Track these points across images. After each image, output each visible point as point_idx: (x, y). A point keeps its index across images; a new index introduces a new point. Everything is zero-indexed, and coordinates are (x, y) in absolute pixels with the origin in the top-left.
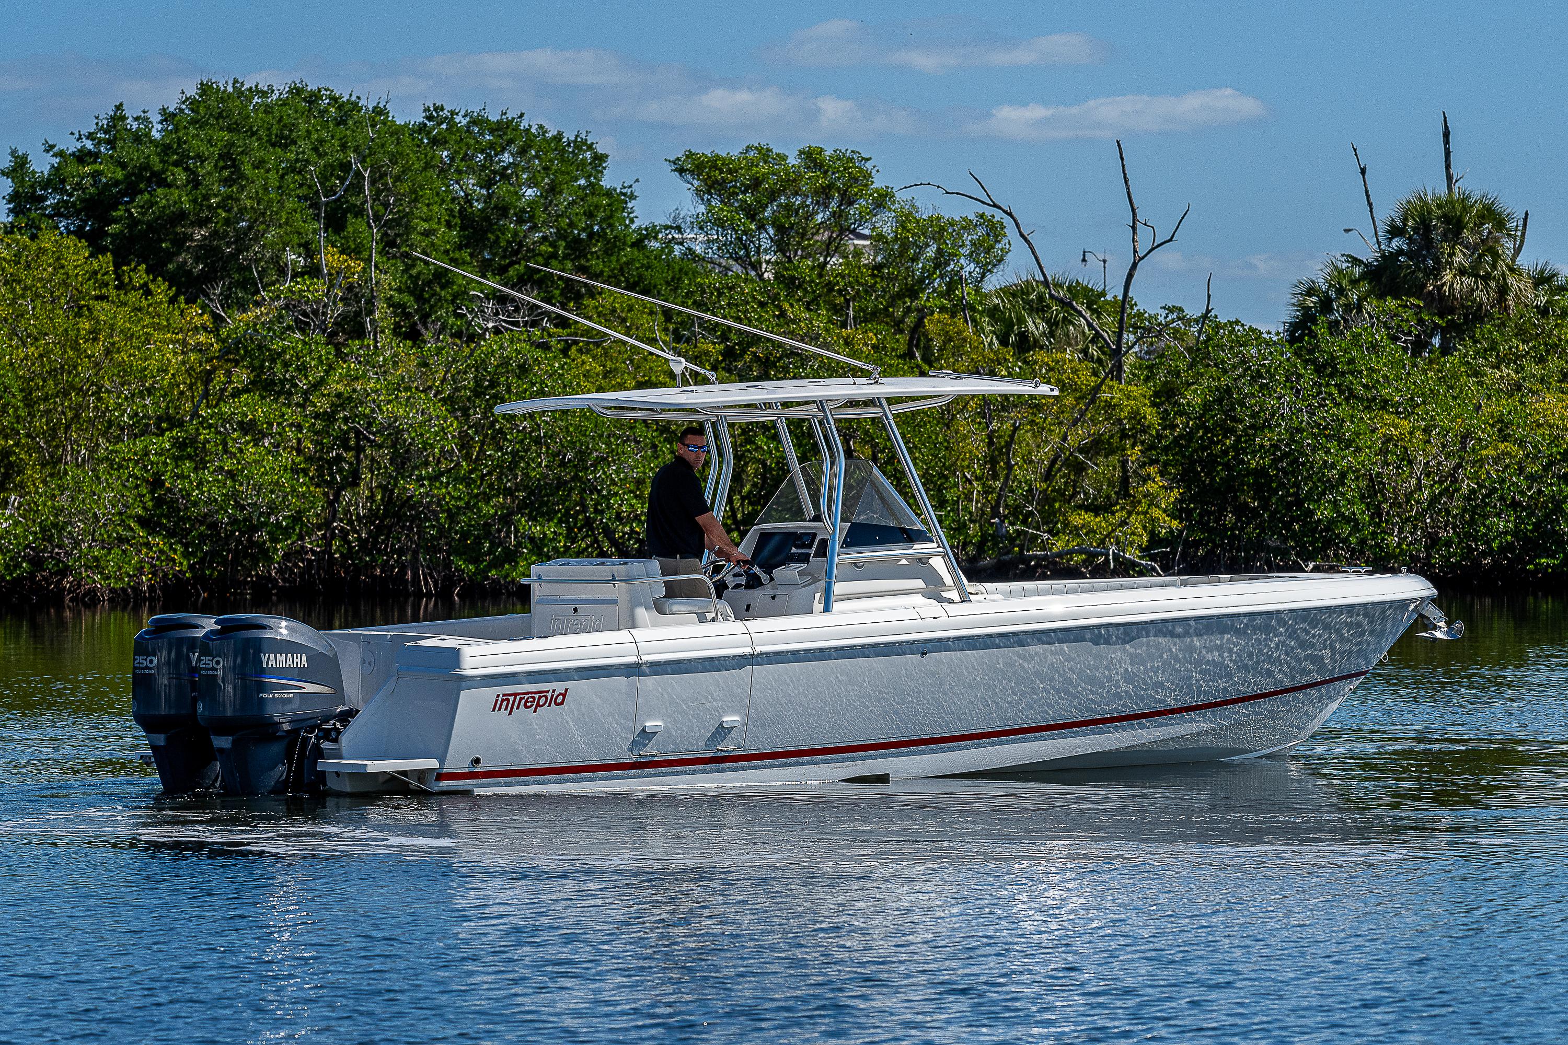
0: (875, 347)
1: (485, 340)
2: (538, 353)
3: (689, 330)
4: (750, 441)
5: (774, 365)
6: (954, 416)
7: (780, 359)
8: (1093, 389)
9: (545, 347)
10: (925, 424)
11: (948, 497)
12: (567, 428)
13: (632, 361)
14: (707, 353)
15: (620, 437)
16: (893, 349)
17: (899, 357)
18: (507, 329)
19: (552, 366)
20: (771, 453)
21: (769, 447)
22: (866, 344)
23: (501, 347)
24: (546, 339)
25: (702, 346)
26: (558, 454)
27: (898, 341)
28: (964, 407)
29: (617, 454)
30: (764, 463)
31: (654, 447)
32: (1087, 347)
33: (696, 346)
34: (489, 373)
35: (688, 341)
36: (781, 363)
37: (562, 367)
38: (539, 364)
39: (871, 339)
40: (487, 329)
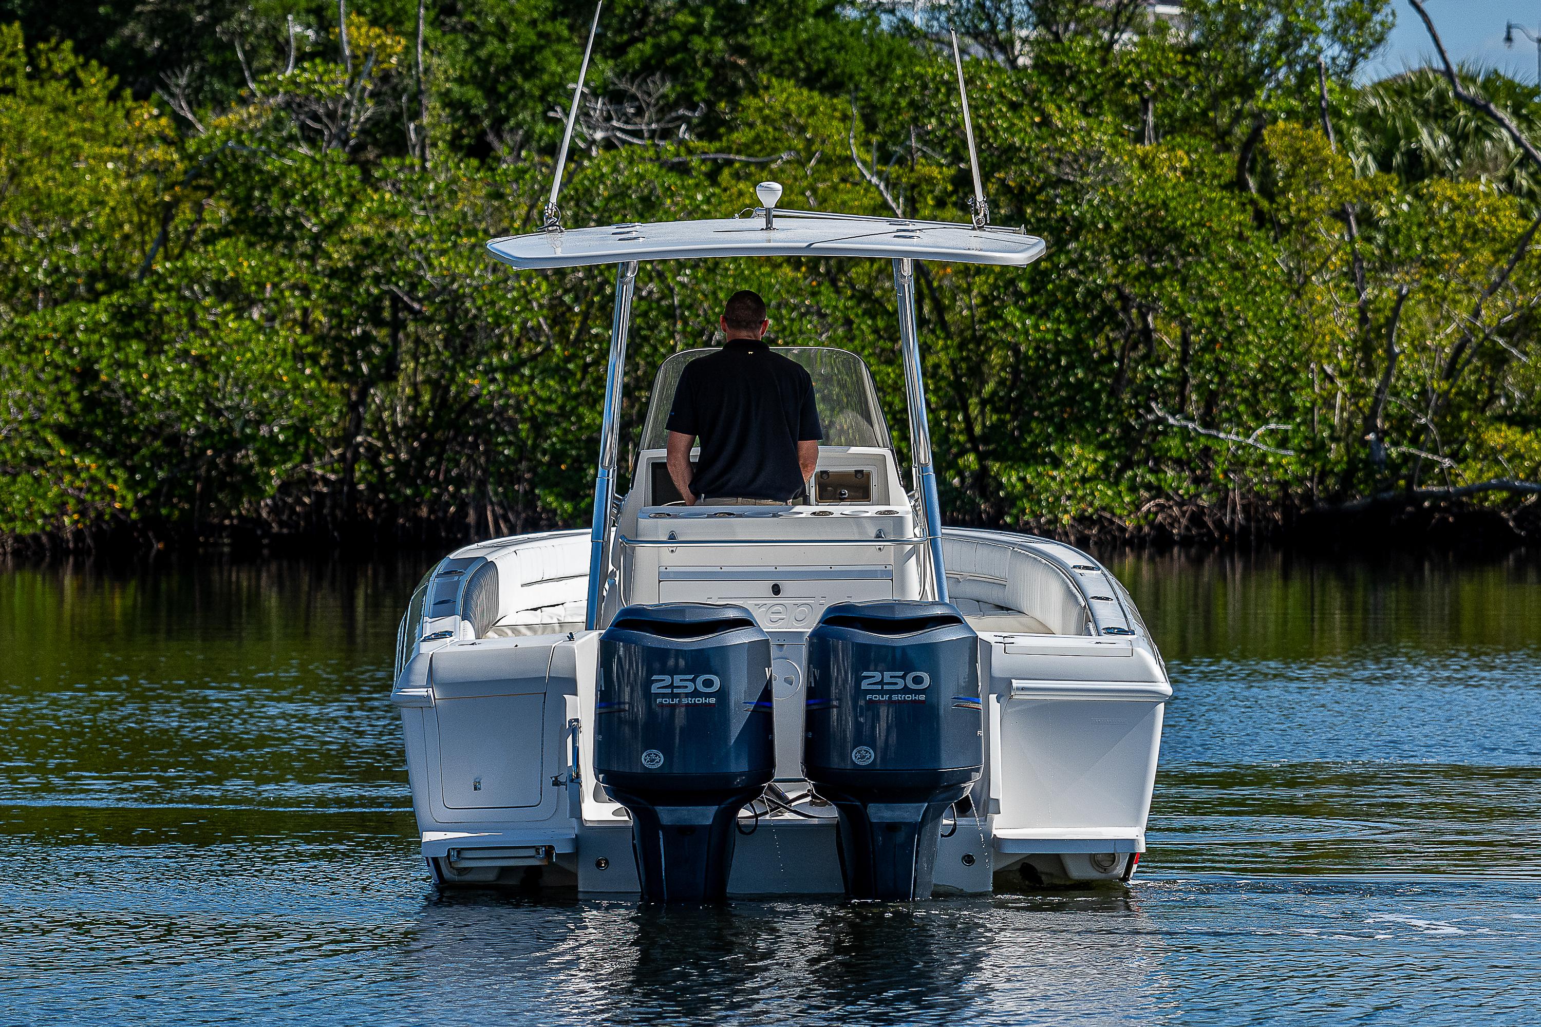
0: (1186, 172)
1: (590, 158)
2: (671, 179)
3: (902, 144)
4: (994, 314)
5: (1032, 199)
6: (1307, 278)
7: (1041, 189)
8: (1521, 237)
9: (682, 169)
10: (1263, 291)
11: (1298, 402)
12: (714, 293)
13: (814, 191)
14: (930, 180)
15: (795, 308)
16: (1215, 176)
17: (1224, 187)
18: (624, 142)
19: (693, 198)
20: (1026, 333)
21: (1024, 324)
22: (1173, 168)
23: (615, 169)
24: (684, 157)
25: (923, 169)
26: (701, 333)
27: (1221, 163)
28: (1324, 264)
29: (792, 333)
30: (1015, 349)
31: (848, 322)
32: (1512, 174)
33: (912, 170)
34: (596, 209)
35: (901, 161)
36: (1041, 197)
37: (708, 201)
38: (672, 196)
39: (1181, 160)
40: (594, 142)
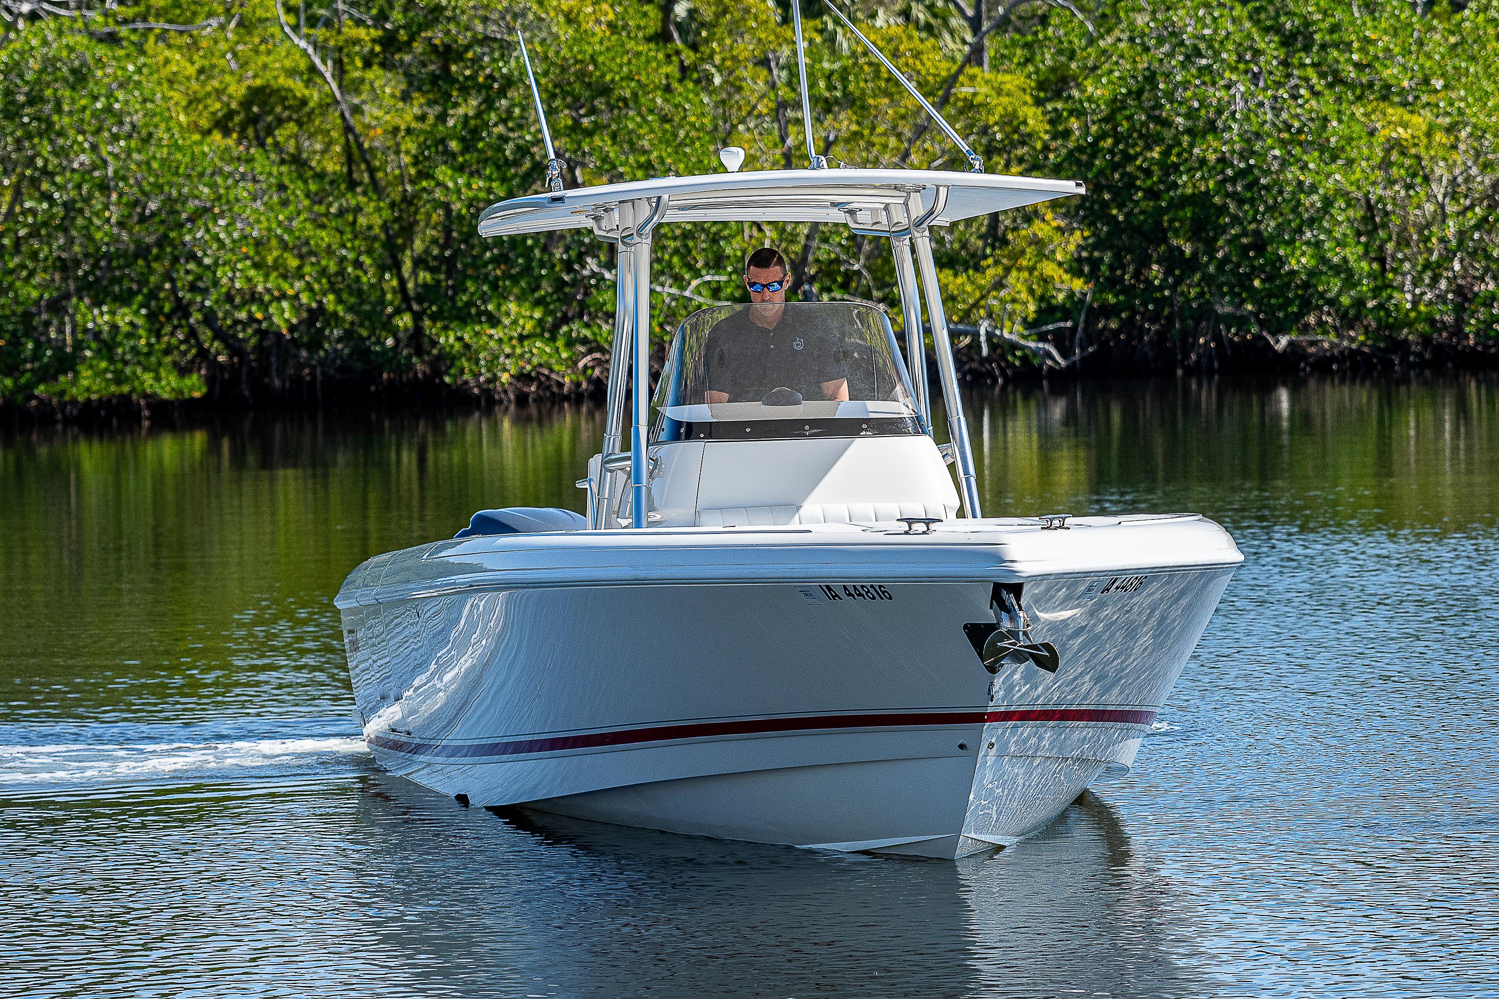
0: (610, 25)
1: (17, 31)
2: (102, 50)
3: (328, 7)
4: (425, 175)
5: (459, 57)
6: (734, 127)
7: (467, 48)
8: (945, 81)
9: (112, 39)
10: (693, 143)
11: (728, 251)
12: (148, 163)
13: (235, 54)
14: (357, 41)
15: (231, 174)
16: (639, 28)
17: (649, 39)
18: (49, 13)
19: (124, 69)
20: (459, 192)
21: (456, 183)
22: (598, 22)
23: (45, 43)
24: (112, 27)
25: (351, 31)
26: (136, 203)
27: (645, 14)
28: (750, 113)
29: (228, 202)
30: (447, 207)
31: (282, 188)
33: (339, 32)
34: (27, 82)
35: (328, 24)
36: (470, 55)
37: (139, 71)
38: (103, 67)
39: (606, 14)
40: (20, 14)
